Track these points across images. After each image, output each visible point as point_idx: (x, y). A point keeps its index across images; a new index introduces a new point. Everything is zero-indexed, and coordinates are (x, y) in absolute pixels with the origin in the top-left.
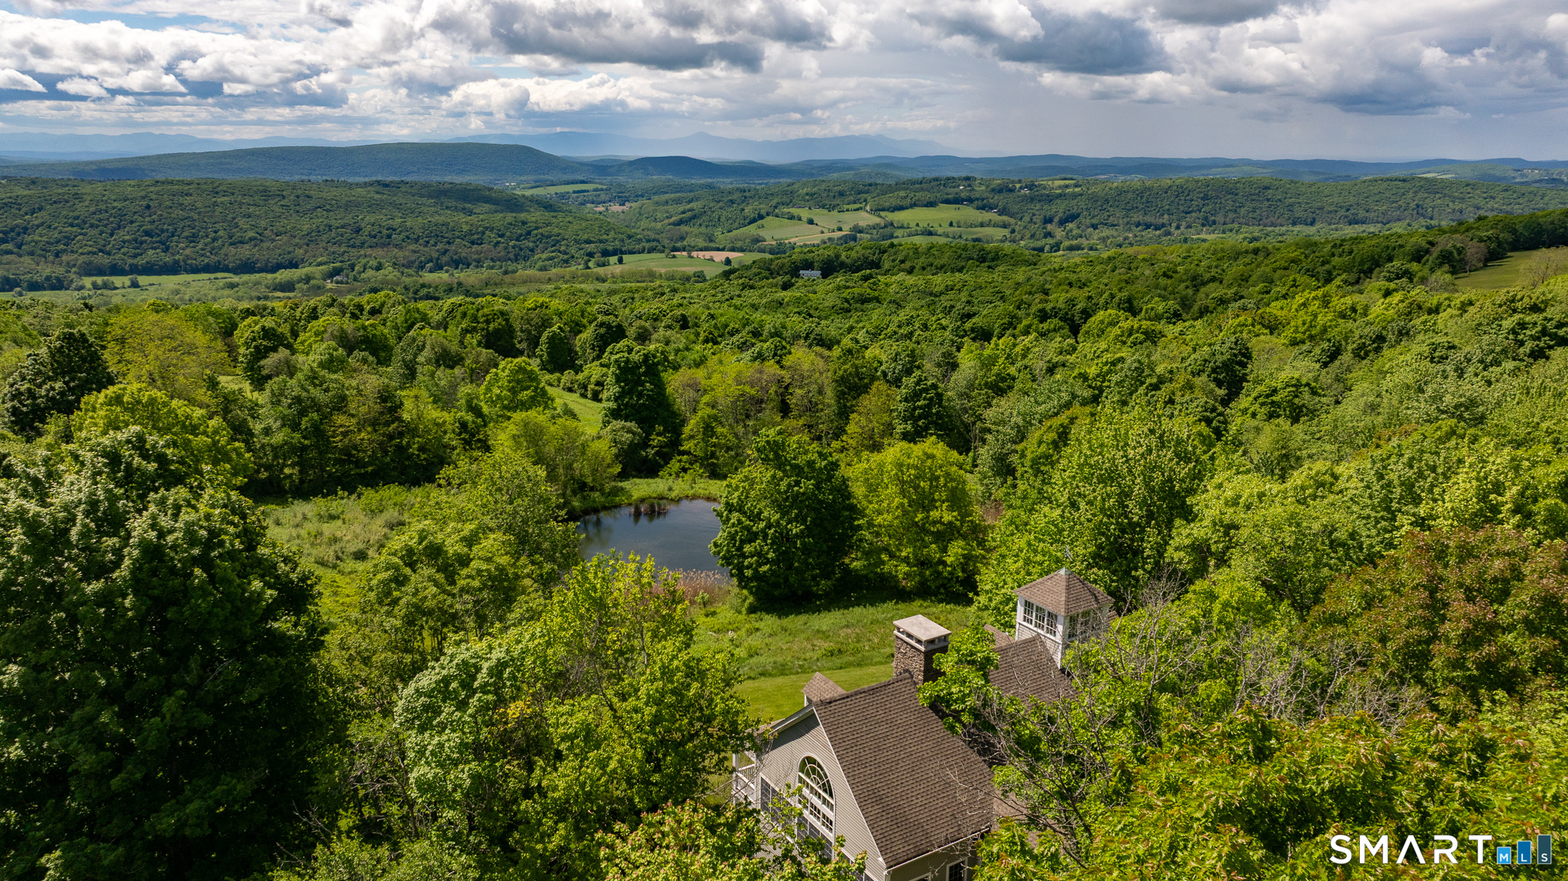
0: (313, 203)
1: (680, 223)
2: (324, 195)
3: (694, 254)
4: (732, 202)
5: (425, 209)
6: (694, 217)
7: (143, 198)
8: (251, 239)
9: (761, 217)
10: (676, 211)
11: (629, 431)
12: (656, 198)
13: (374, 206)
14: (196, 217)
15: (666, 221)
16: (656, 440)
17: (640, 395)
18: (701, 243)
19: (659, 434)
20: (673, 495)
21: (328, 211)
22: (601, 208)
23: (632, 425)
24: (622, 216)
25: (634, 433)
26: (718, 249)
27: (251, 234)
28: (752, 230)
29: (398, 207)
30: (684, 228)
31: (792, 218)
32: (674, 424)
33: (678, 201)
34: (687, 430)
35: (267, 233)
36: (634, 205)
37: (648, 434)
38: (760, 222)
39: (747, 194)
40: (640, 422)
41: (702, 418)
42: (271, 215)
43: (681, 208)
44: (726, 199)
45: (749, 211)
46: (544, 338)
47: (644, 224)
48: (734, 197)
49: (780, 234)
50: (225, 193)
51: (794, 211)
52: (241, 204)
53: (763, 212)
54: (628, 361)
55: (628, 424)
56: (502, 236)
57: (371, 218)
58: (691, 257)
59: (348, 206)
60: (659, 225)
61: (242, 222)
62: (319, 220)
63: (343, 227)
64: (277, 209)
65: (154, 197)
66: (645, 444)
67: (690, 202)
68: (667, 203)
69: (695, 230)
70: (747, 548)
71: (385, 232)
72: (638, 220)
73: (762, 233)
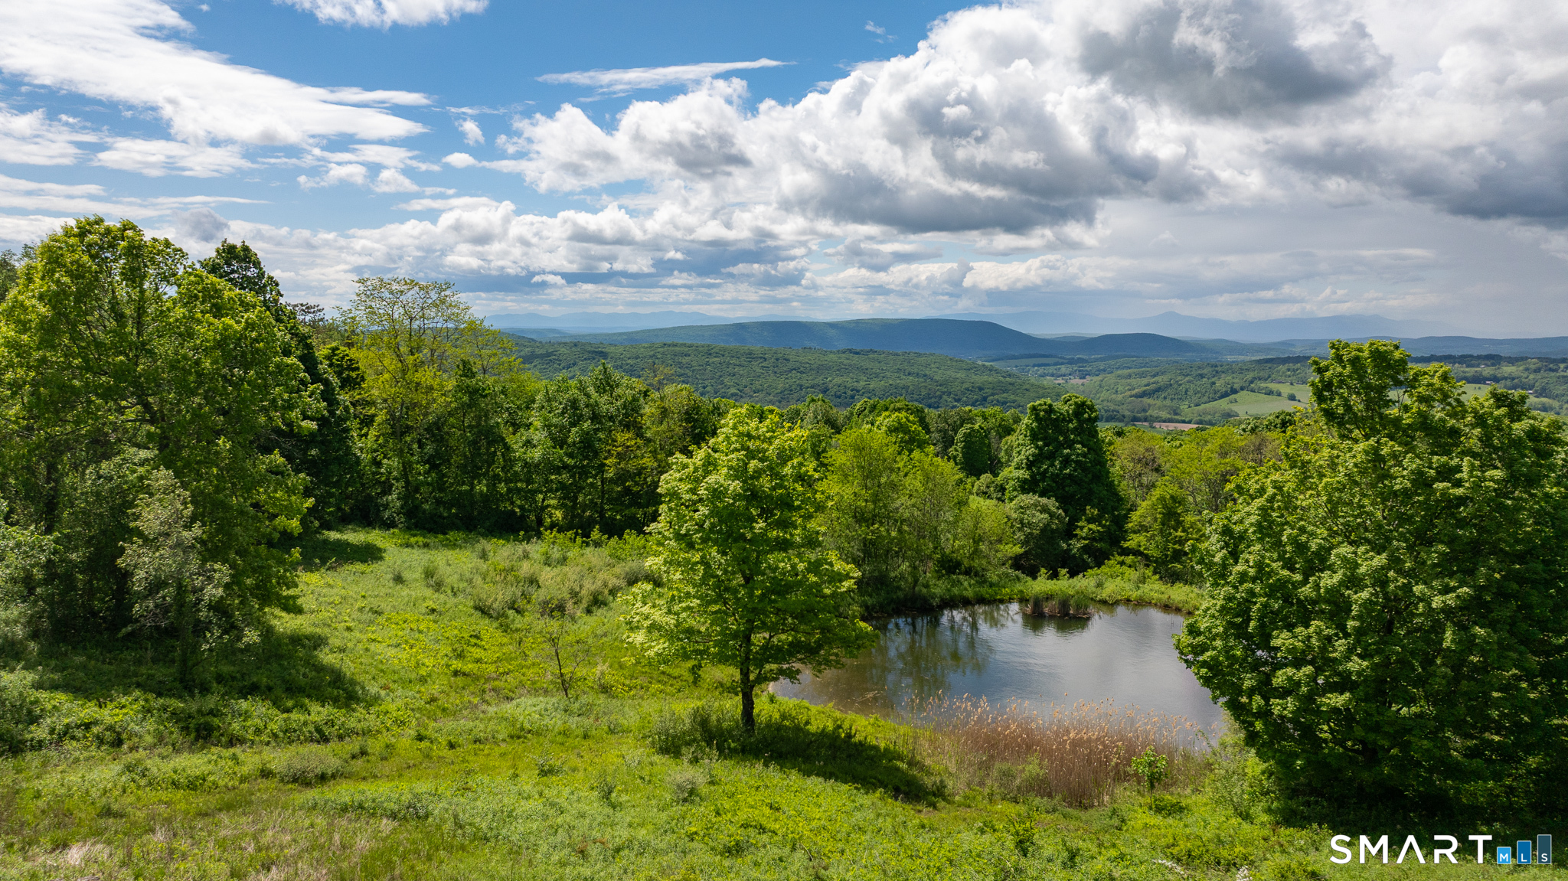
0: (790, 365)
1: (1143, 395)
2: (800, 359)
3: (1158, 425)
4: (1202, 376)
5: (888, 374)
6: (1158, 390)
7: (651, 357)
8: (733, 395)
9: (1234, 391)
10: (1140, 384)
11: (1044, 510)
12: (1120, 372)
13: (842, 370)
14: (690, 374)
15: (1129, 393)
16: (1086, 528)
17: (1066, 461)
18: (1164, 415)
19: (1090, 521)
20: (1104, 594)
21: (802, 373)
22: (1060, 381)
23: (1051, 503)
24: (1081, 388)
25: (1052, 515)
26: (1184, 422)
27: (733, 390)
28: (1223, 404)
29: (864, 371)
30: (1147, 401)
31: (1270, 393)
32: (1115, 509)
33: (1142, 375)
34: (1135, 517)
35: (747, 390)
36: (1095, 378)
37: (1074, 520)
38: (1233, 397)
39: (1219, 369)
40: (1064, 501)
41: (1162, 499)
42: (753, 374)
43: (1145, 381)
44: (1194, 373)
45: (1220, 384)
46: (959, 436)
47: (1104, 395)
48: (1205, 371)
49: (1255, 410)
50: (717, 355)
51: (1273, 386)
52: (729, 364)
53: (1236, 386)
54: (1050, 410)
55: (1044, 500)
56: (958, 400)
57: (838, 380)
58: (1152, 427)
59: (820, 369)
60: (1120, 397)
61: (727, 381)
62: (794, 379)
63: (812, 387)
64: (759, 370)
65: (659, 356)
66: (1069, 533)
67: (1154, 376)
68: (1130, 376)
69: (1159, 403)
70: (1282, 639)
71: (850, 393)
72: (1097, 392)
73: (1235, 408)
